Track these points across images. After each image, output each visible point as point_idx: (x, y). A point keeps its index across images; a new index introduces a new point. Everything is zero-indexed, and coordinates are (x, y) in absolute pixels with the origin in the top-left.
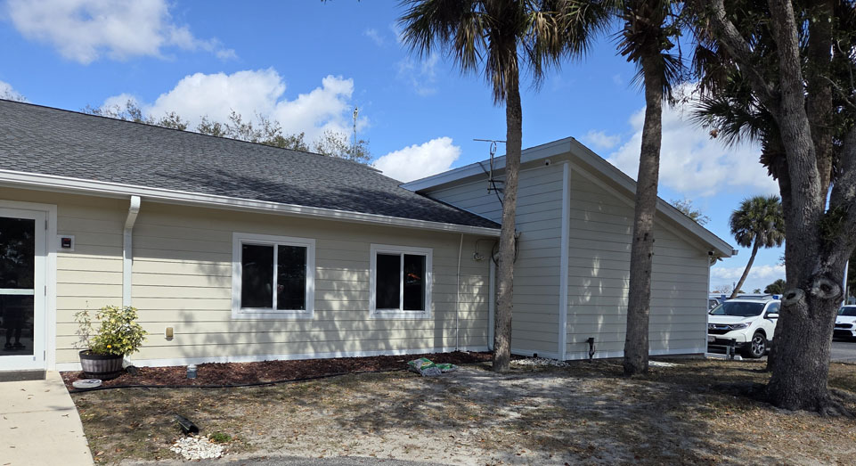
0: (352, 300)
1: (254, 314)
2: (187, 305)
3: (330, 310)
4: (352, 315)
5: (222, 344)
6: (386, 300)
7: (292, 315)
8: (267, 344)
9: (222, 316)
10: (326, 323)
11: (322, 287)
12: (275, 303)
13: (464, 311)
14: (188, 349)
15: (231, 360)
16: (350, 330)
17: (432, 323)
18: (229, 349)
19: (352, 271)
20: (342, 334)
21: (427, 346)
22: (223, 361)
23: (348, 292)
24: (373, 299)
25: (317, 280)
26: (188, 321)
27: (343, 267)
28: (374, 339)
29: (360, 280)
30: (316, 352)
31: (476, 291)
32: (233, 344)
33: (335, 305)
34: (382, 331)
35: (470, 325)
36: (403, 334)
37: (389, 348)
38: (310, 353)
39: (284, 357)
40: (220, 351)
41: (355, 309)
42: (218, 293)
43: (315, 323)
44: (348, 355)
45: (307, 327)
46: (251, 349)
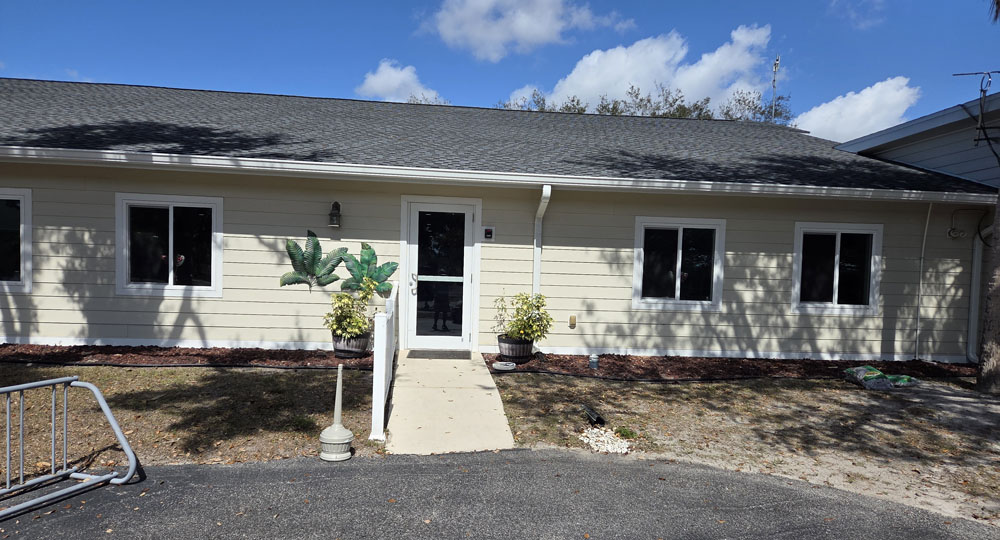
0: (769, 291)
1: (656, 304)
2: (591, 294)
3: (740, 302)
4: (769, 309)
5: (621, 335)
6: (814, 290)
7: (697, 307)
8: (668, 337)
9: (623, 305)
10: (736, 318)
11: (733, 275)
12: (678, 293)
13: (929, 308)
14: (589, 338)
15: (630, 352)
16: (765, 326)
17: (879, 322)
18: (628, 341)
19: (770, 256)
20: (755, 331)
21: (870, 350)
22: (622, 353)
23: (764, 282)
24: (796, 290)
25: (726, 266)
26: (590, 310)
27: (759, 251)
28: (797, 339)
29: (780, 267)
30: (723, 349)
31: (950, 280)
32: (632, 335)
33: (748, 297)
34: (808, 329)
35: (939, 326)
36: (837, 334)
37: (816, 351)
38: (716, 350)
39: (687, 352)
40: (619, 342)
41: (773, 299)
42: (621, 282)
43: (722, 317)
44: (762, 354)
45: (713, 321)
46: (651, 343)
